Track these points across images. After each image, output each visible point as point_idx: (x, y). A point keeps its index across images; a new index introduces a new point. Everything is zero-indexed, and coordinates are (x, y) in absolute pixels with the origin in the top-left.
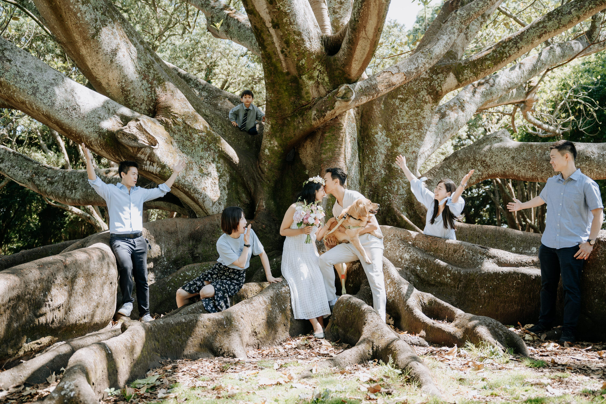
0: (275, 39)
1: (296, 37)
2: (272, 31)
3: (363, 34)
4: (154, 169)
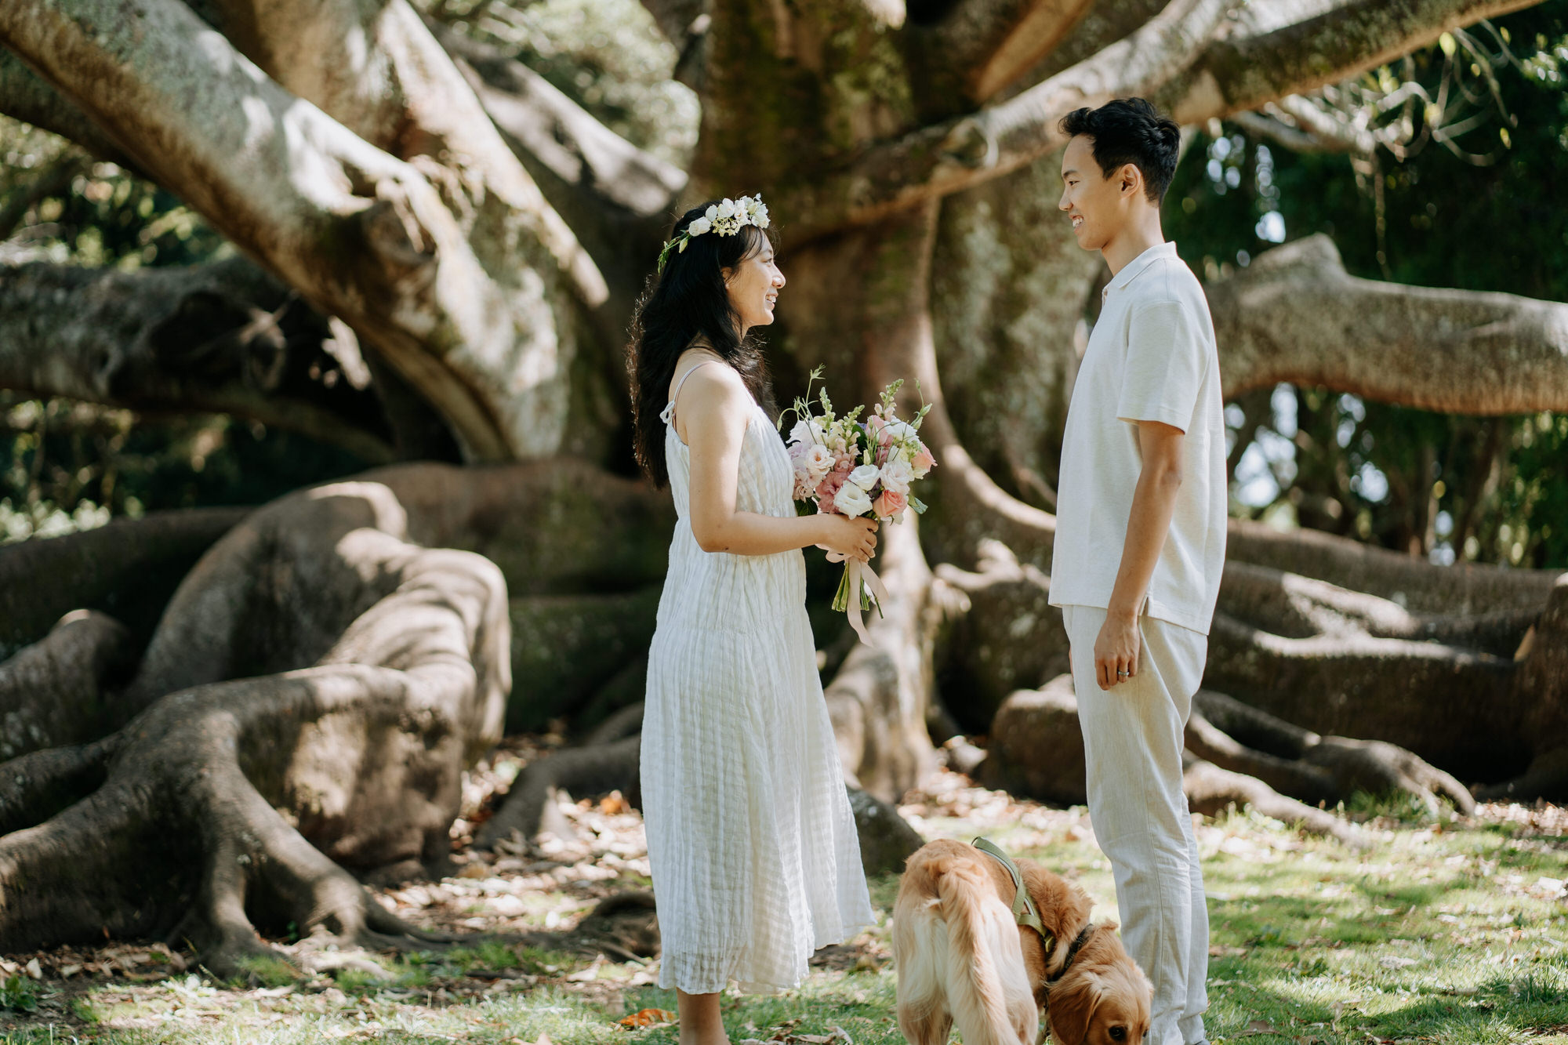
4: (418, 321)
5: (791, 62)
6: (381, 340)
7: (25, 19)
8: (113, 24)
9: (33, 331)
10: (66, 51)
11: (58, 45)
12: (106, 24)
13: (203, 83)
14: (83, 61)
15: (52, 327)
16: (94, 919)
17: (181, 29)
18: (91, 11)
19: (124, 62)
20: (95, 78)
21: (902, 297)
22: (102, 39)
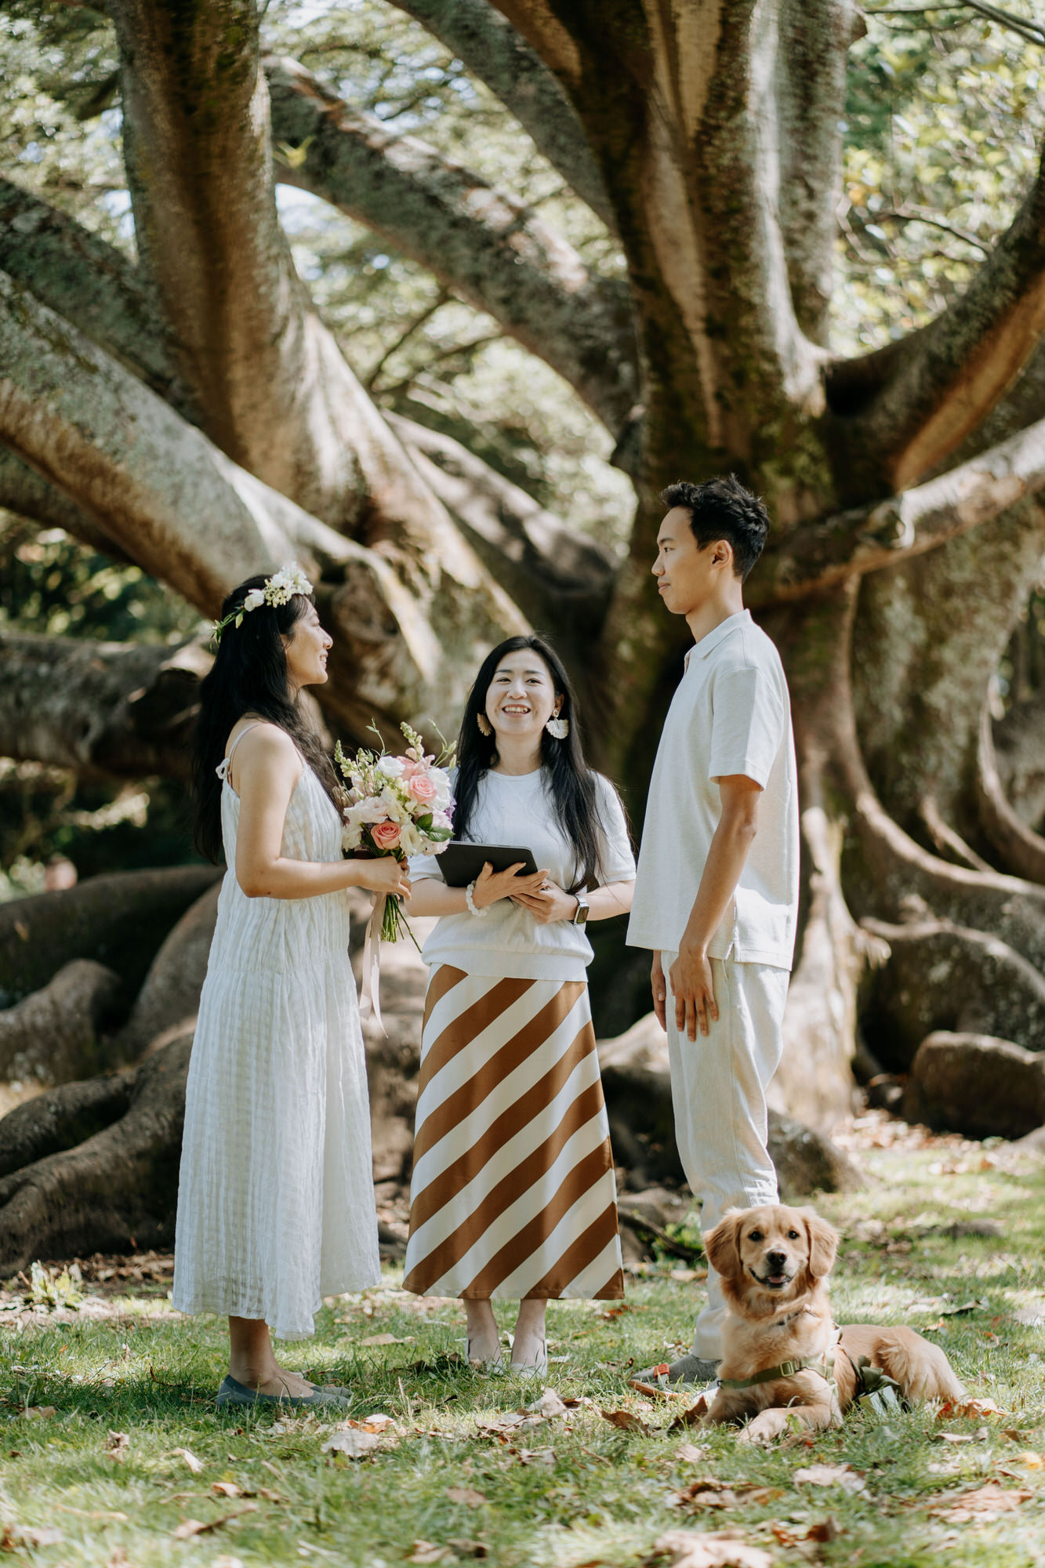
0: (705, 361)
1: (767, 367)
2: (701, 341)
3: (961, 393)
4: (380, 693)
5: (721, 452)
6: (346, 711)
7: (30, 424)
8: (109, 428)
9: (19, 703)
10: (67, 453)
11: (60, 446)
12: (103, 427)
13: (189, 479)
14: (81, 462)
15: (36, 699)
16: (123, 1230)
17: (168, 430)
18: (89, 416)
19: (119, 462)
20: (92, 478)
21: (827, 670)
22: (99, 442)
